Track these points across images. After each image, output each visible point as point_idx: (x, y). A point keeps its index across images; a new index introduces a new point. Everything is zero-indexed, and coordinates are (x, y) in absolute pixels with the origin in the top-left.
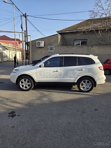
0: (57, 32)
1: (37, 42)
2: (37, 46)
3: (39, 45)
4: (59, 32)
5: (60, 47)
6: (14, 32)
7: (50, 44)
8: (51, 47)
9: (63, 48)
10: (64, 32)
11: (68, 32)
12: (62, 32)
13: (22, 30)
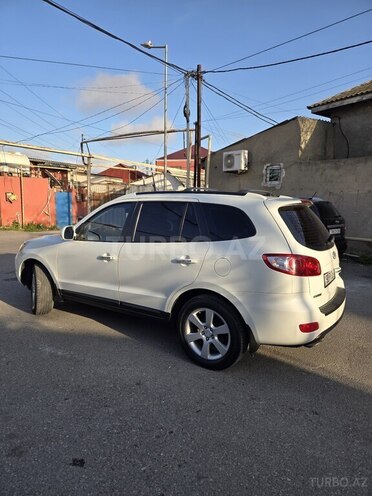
0: (309, 108)
1: (225, 154)
2: (225, 169)
3: (231, 165)
4: (316, 110)
5: (303, 167)
6: (163, 132)
7: (271, 159)
8: (275, 167)
9: (317, 170)
10: (338, 104)
11: (355, 100)
12: (331, 106)
13: (188, 121)
